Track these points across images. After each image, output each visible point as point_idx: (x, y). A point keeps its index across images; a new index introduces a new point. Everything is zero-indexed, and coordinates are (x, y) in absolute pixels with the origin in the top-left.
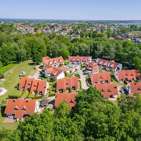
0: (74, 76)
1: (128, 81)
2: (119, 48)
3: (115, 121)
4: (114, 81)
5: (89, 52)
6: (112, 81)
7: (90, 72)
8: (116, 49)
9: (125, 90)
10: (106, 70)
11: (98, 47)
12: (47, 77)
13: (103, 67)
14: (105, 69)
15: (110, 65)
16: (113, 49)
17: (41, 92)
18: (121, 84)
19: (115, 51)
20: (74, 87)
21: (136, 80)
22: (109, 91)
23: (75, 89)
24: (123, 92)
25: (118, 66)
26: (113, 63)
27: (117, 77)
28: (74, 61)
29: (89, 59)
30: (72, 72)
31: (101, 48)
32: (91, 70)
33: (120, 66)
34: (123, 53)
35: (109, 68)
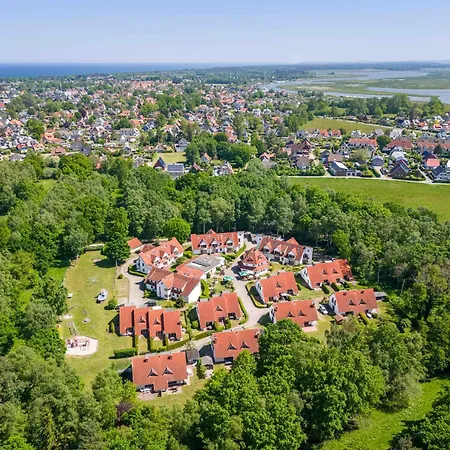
0: (218, 286)
1: (328, 284)
2: (299, 206)
3: (333, 367)
4: (303, 289)
5: (233, 219)
6: (299, 289)
7: (252, 272)
8: (294, 208)
9: (327, 306)
10: (281, 263)
11: (254, 206)
12: (163, 296)
13: (272, 256)
14: (277, 260)
15: (289, 250)
16: (287, 211)
17: (174, 335)
18: (317, 294)
19: (292, 213)
20: (233, 314)
21: (344, 281)
22: (302, 315)
23: (235, 319)
24: (326, 312)
25: (305, 252)
26: (293, 246)
27: (307, 279)
28: (205, 246)
29: (239, 237)
30: (212, 277)
31: (260, 207)
32: (252, 269)
33: (309, 251)
34: (309, 219)
35: (287, 256)
